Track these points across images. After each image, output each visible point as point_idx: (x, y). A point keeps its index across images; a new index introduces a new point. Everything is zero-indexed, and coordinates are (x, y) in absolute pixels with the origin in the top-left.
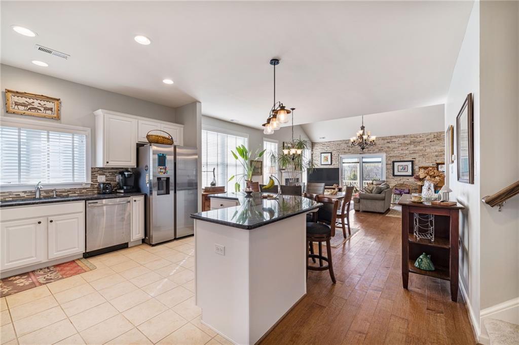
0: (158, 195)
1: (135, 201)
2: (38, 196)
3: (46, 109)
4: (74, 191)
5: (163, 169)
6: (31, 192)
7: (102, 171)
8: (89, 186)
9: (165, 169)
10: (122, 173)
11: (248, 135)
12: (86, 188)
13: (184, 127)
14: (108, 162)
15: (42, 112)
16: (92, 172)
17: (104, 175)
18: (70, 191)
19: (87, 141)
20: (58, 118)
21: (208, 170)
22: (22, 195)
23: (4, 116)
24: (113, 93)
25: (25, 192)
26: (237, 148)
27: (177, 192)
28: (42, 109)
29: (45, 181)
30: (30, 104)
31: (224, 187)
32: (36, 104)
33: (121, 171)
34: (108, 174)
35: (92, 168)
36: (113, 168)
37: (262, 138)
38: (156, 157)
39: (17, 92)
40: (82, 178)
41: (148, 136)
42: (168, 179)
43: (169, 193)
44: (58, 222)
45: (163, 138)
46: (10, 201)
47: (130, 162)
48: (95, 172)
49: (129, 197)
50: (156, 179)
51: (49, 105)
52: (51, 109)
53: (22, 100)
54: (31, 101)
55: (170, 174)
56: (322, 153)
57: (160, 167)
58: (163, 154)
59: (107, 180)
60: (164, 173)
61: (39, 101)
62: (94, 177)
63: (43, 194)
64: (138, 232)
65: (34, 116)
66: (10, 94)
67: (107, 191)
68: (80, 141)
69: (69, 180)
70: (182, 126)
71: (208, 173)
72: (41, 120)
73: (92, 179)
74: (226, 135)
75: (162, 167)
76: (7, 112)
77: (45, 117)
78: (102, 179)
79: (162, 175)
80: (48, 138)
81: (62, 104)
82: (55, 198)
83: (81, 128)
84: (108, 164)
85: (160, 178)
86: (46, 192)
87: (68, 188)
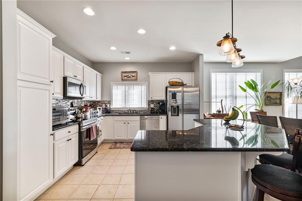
0: (171, 116)
1: (162, 118)
2: (130, 112)
3: (133, 76)
7: (152, 102)
8: (147, 109)
9: (176, 101)
10: (159, 103)
12: (146, 110)
14: (152, 98)
16: (148, 102)
17: (153, 104)
18: (140, 111)
19: (146, 88)
20: (136, 80)
22: (126, 111)
23: (122, 82)
25: (127, 110)
26: (245, 83)
27: (184, 115)
28: (131, 77)
29: (131, 107)
30: (128, 76)
32: (130, 75)
34: (155, 104)
35: (148, 101)
36: (157, 101)
38: (171, 94)
39: (124, 72)
40: (145, 105)
41: (169, 82)
42: (178, 107)
43: (179, 115)
46: (122, 114)
47: (162, 97)
48: (150, 102)
49: (159, 116)
50: (171, 106)
51: (134, 74)
52: (134, 76)
53: (126, 75)
54: (128, 74)
55: (179, 103)
57: (173, 100)
58: (175, 92)
59: (154, 107)
60: (175, 103)
61: (131, 74)
62: (149, 105)
63: (132, 112)
65: (129, 80)
66: (123, 73)
67: (153, 112)
68: (144, 88)
69: (140, 106)
71: (217, 103)
72: (132, 81)
73: (148, 106)
75: (174, 100)
76: (122, 80)
78: (152, 106)
79: (174, 104)
80: (133, 88)
81: (138, 73)
82: (135, 114)
83: (144, 82)
84: (152, 99)
85: (173, 106)
86: (133, 111)
87: (140, 109)
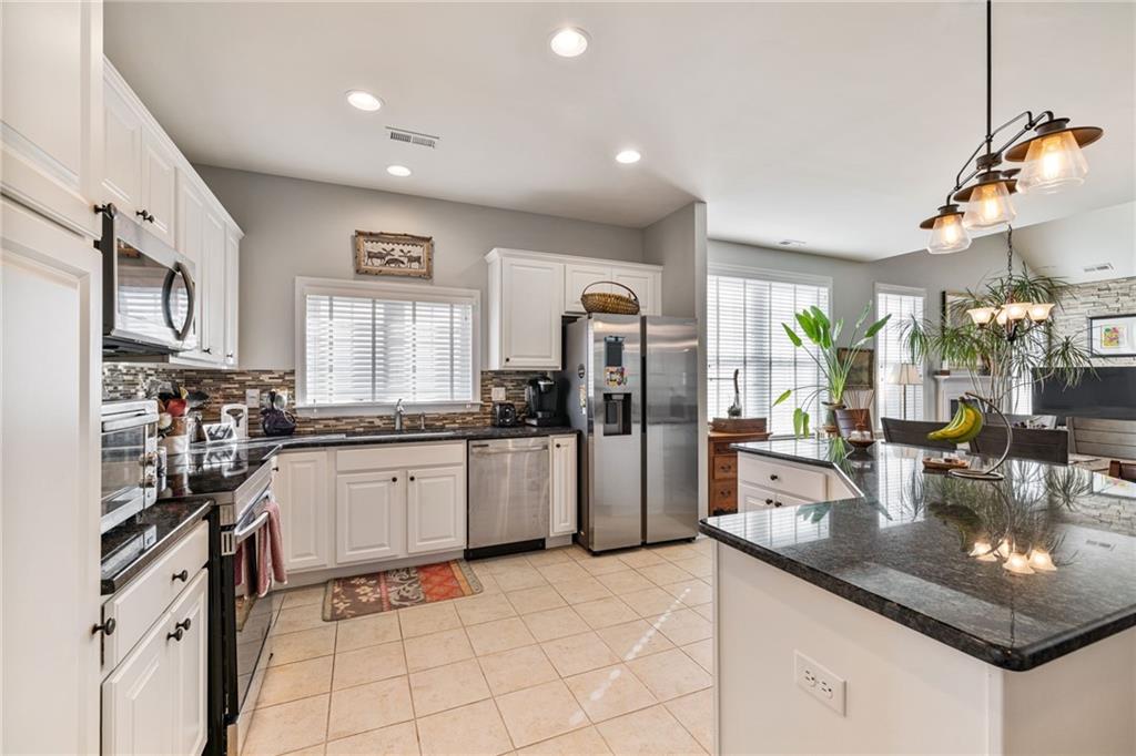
0: (605, 434)
1: (558, 446)
2: (398, 427)
3: (412, 259)
4: (451, 418)
5: (617, 372)
6: (389, 418)
7: (499, 377)
8: (477, 409)
9: (622, 374)
10: (534, 383)
11: (831, 279)
12: (473, 414)
13: (662, 272)
14: (508, 360)
15: (406, 267)
16: (483, 380)
17: (502, 386)
18: (446, 419)
19: (473, 317)
20: (427, 276)
21: (721, 376)
22: (378, 422)
23: (355, 279)
24: (513, 211)
25: (381, 418)
26: (797, 315)
27: (649, 428)
28: (405, 260)
29: (408, 399)
30: (388, 254)
31: (765, 420)
32: (397, 250)
33: (532, 378)
34: (510, 385)
35: (482, 373)
36: (518, 372)
37: (874, 285)
38: (602, 346)
39: (371, 234)
40: (466, 393)
41: (585, 298)
42: (628, 397)
43: (629, 433)
44: (423, 481)
45: (619, 298)
46: (360, 434)
47: (550, 357)
48: (489, 379)
49: (547, 436)
50: (602, 395)
51: (416, 251)
52: (418, 259)
53: (377, 247)
54: (391, 246)
55: (632, 384)
56: (1092, 319)
57: (611, 369)
58: (617, 338)
59: (507, 398)
60: (619, 384)
61: (401, 247)
62: (485, 391)
63: (407, 423)
64: (563, 518)
65: (393, 275)
66: (362, 239)
67: (507, 422)
68: (463, 316)
69: (445, 397)
70: (659, 268)
71: (721, 382)
72: (409, 283)
73: (482, 394)
74: (767, 283)
75: (614, 369)
76: (357, 271)
77: (408, 275)
78: (499, 395)
79: (615, 389)
80: (414, 315)
81: (436, 247)
82: (423, 431)
83: (466, 291)
84: (508, 364)
85: (610, 395)
86: (412, 418)
87: (443, 412)
